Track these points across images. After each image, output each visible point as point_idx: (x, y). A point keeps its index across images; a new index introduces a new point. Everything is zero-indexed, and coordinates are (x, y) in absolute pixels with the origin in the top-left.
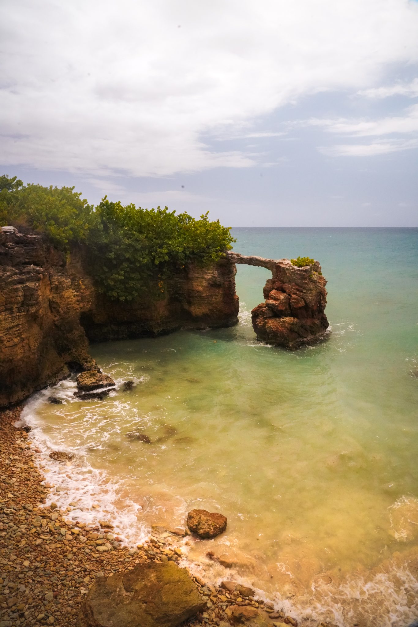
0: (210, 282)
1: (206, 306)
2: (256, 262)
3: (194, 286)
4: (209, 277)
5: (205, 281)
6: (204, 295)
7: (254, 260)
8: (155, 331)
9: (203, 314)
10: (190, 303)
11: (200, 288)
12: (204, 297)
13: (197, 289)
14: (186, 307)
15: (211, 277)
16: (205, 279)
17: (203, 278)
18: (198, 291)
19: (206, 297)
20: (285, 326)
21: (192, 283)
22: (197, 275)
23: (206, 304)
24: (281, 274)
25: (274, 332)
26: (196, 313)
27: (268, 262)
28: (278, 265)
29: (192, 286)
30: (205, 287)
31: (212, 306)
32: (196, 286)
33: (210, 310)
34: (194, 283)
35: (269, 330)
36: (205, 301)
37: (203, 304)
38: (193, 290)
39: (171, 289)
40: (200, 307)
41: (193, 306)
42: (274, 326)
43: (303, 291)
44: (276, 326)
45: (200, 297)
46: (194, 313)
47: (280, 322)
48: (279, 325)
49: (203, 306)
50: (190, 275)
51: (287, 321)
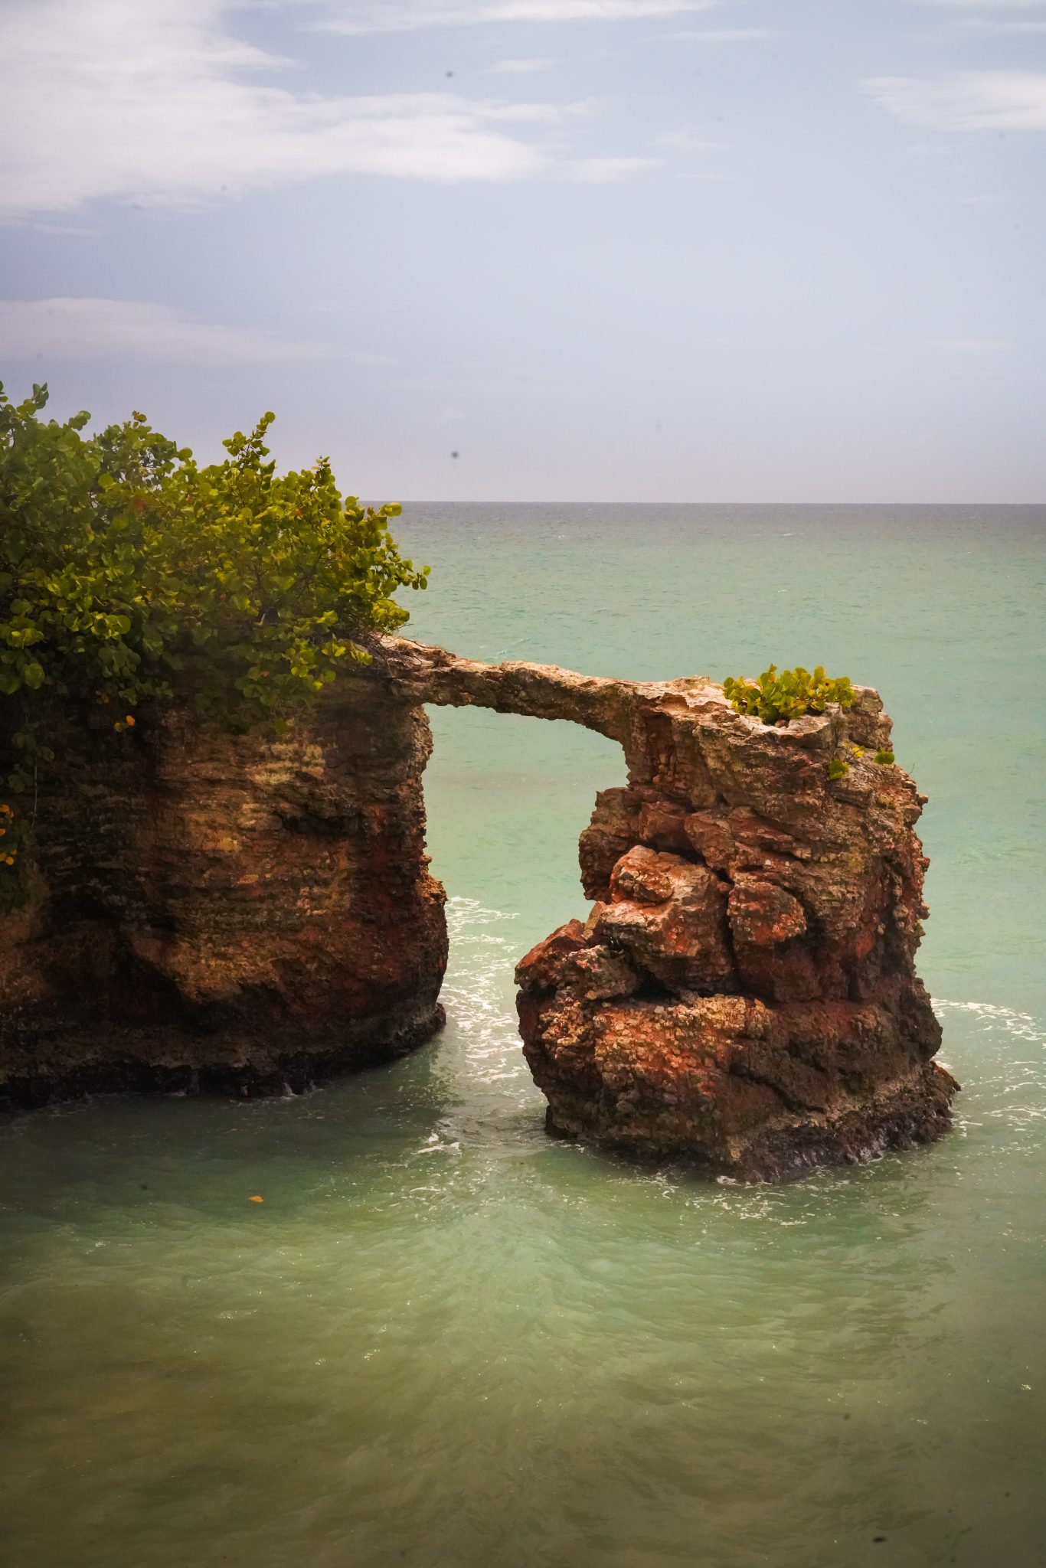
0: (285, 805)
1: (261, 944)
2: (535, 694)
3: (192, 829)
4: (274, 779)
5: (256, 800)
6: (251, 879)
7: (525, 686)
9: (244, 988)
10: (168, 928)
11: (228, 843)
12: (245, 888)
13: (209, 846)
14: (147, 948)
15: (285, 778)
16: (255, 787)
17: (241, 783)
18: (216, 860)
19: (258, 892)
20: (703, 1046)
21: (184, 810)
22: (208, 769)
23: (259, 928)
24: (672, 760)
25: (641, 1081)
26: (203, 984)
27: (604, 697)
28: (657, 709)
29: (179, 828)
30: (255, 835)
31: (294, 942)
32: (203, 828)
33: (283, 964)
34: (192, 810)
35: (614, 1070)
36: (257, 911)
37: (244, 929)
38: (183, 854)
39: (61, 849)
40: (228, 945)
41: (185, 945)
42: (641, 1050)
43: (798, 853)
44: (650, 1046)
45: (227, 890)
46: (191, 981)
47: (675, 1025)
48: (669, 1043)
49: (245, 944)
50: (169, 769)
51: (710, 1022)
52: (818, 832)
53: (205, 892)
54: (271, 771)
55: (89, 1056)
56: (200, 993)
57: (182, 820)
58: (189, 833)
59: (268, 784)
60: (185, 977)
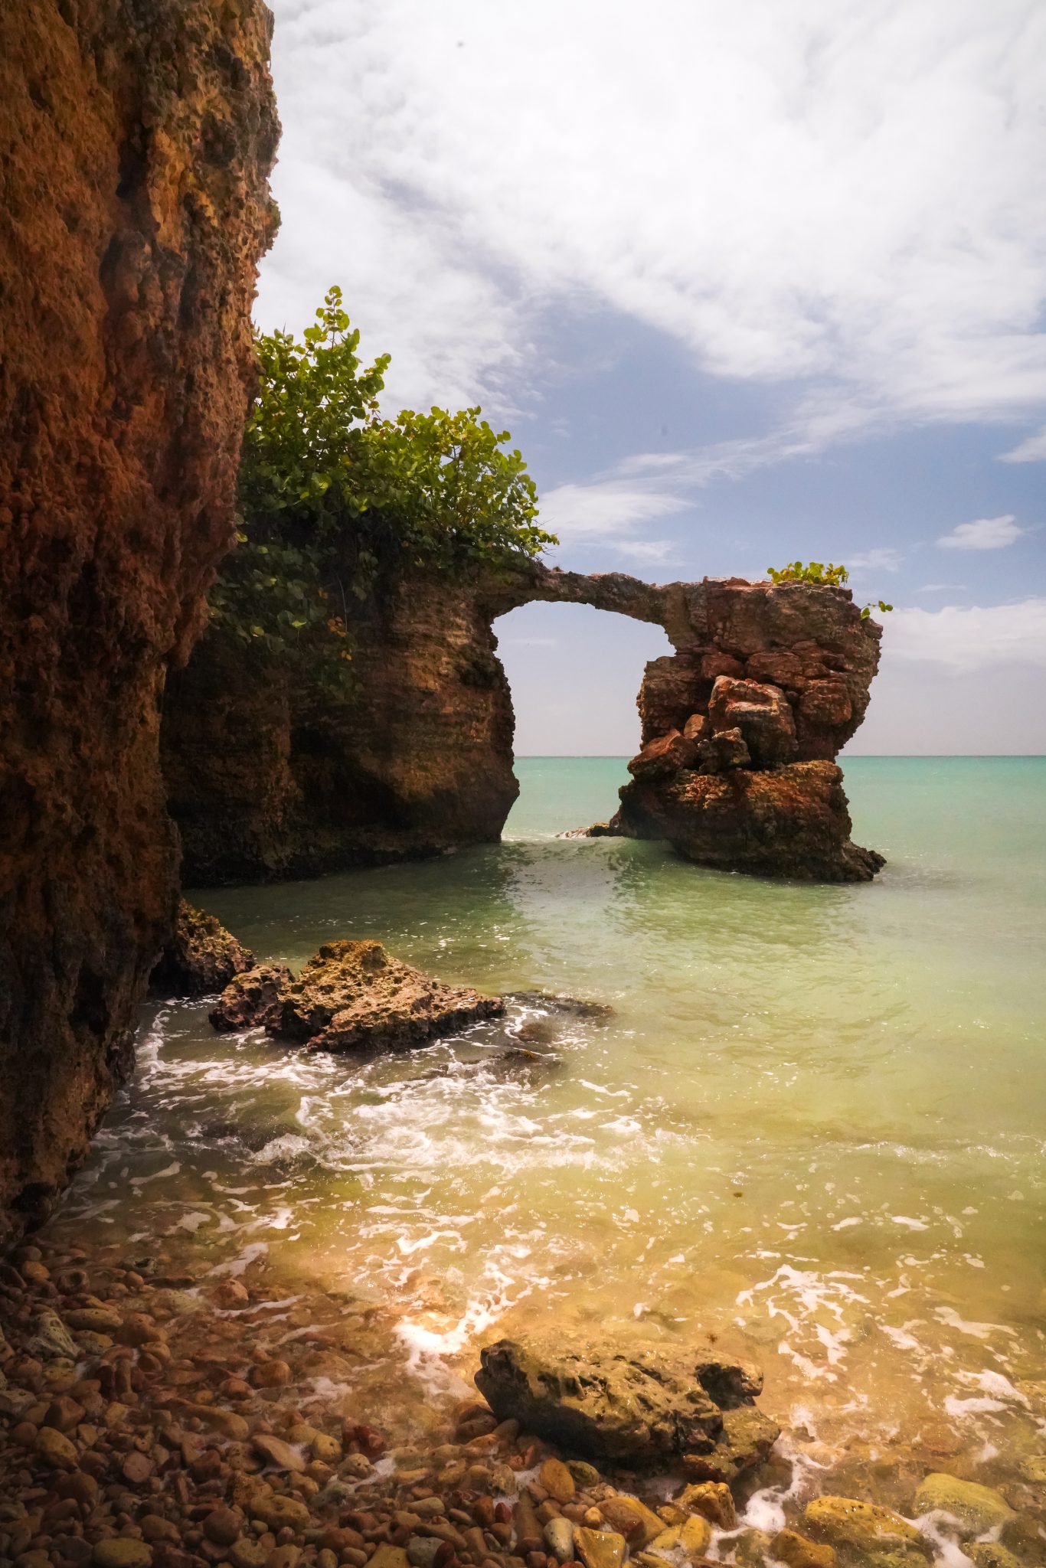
0: (463, 662)
1: (448, 761)
3: (412, 670)
4: (459, 642)
5: (449, 655)
6: (449, 709)
8: (269, 858)
9: (435, 792)
10: (386, 747)
11: (433, 684)
12: (446, 716)
13: (422, 685)
14: (370, 763)
15: (466, 641)
16: (449, 645)
17: (442, 642)
18: (428, 694)
19: (453, 720)
20: (814, 788)
21: (407, 657)
22: (422, 628)
23: (449, 748)
24: (728, 624)
25: (779, 815)
26: (414, 788)
27: (668, 592)
28: (727, 588)
29: (404, 670)
30: (447, 679)
31: (467, 759)
32: (420, 671)
33: (461, 777)
34: (413, 657)
35: (762, 807)
36: (450, 734)
37: (439, 748)
38: (406, 689)
39: (304, 692)
40: (429, 760)
41: (399, 761)
42: (775, 794)
43: (847, 666)
44: (781, 792)
45: (436, 716)
46: (406, 786)
47: (796, 776)
48: (793, 787)
49: (439, 760)
50: (398, 626)
51: (816, 772)
52: (860, 652)
53: (423, 717)
54: (457, 636)
55: (333, 844)
56: (410, 795)
57: (406, 664)
58: (411, 675)
59: (456, 644)
60: (401, 783)
